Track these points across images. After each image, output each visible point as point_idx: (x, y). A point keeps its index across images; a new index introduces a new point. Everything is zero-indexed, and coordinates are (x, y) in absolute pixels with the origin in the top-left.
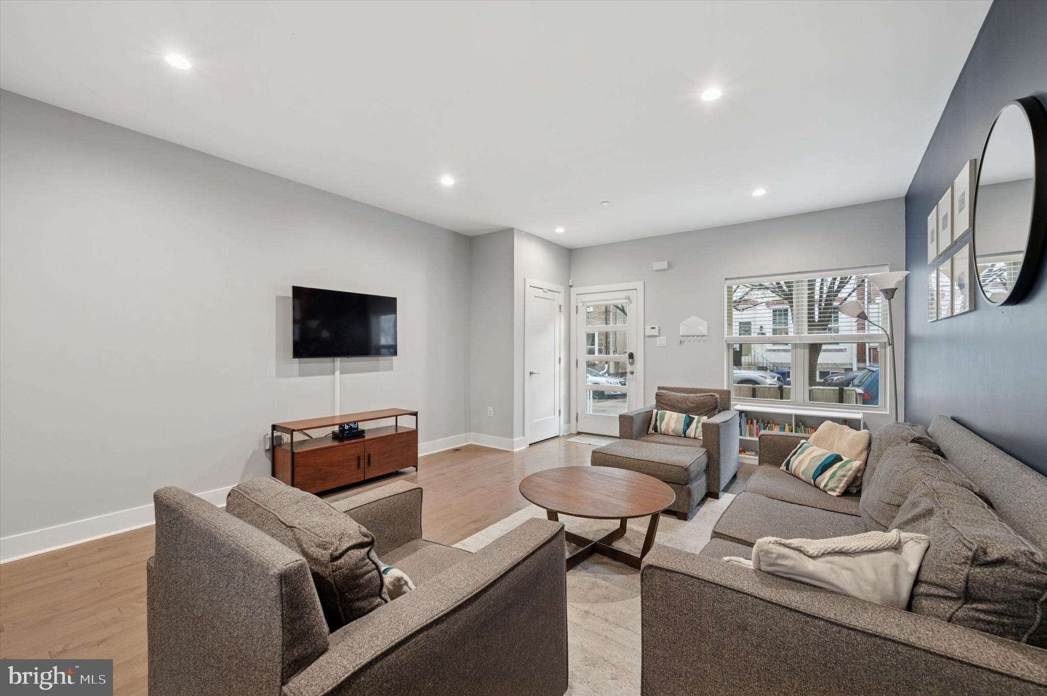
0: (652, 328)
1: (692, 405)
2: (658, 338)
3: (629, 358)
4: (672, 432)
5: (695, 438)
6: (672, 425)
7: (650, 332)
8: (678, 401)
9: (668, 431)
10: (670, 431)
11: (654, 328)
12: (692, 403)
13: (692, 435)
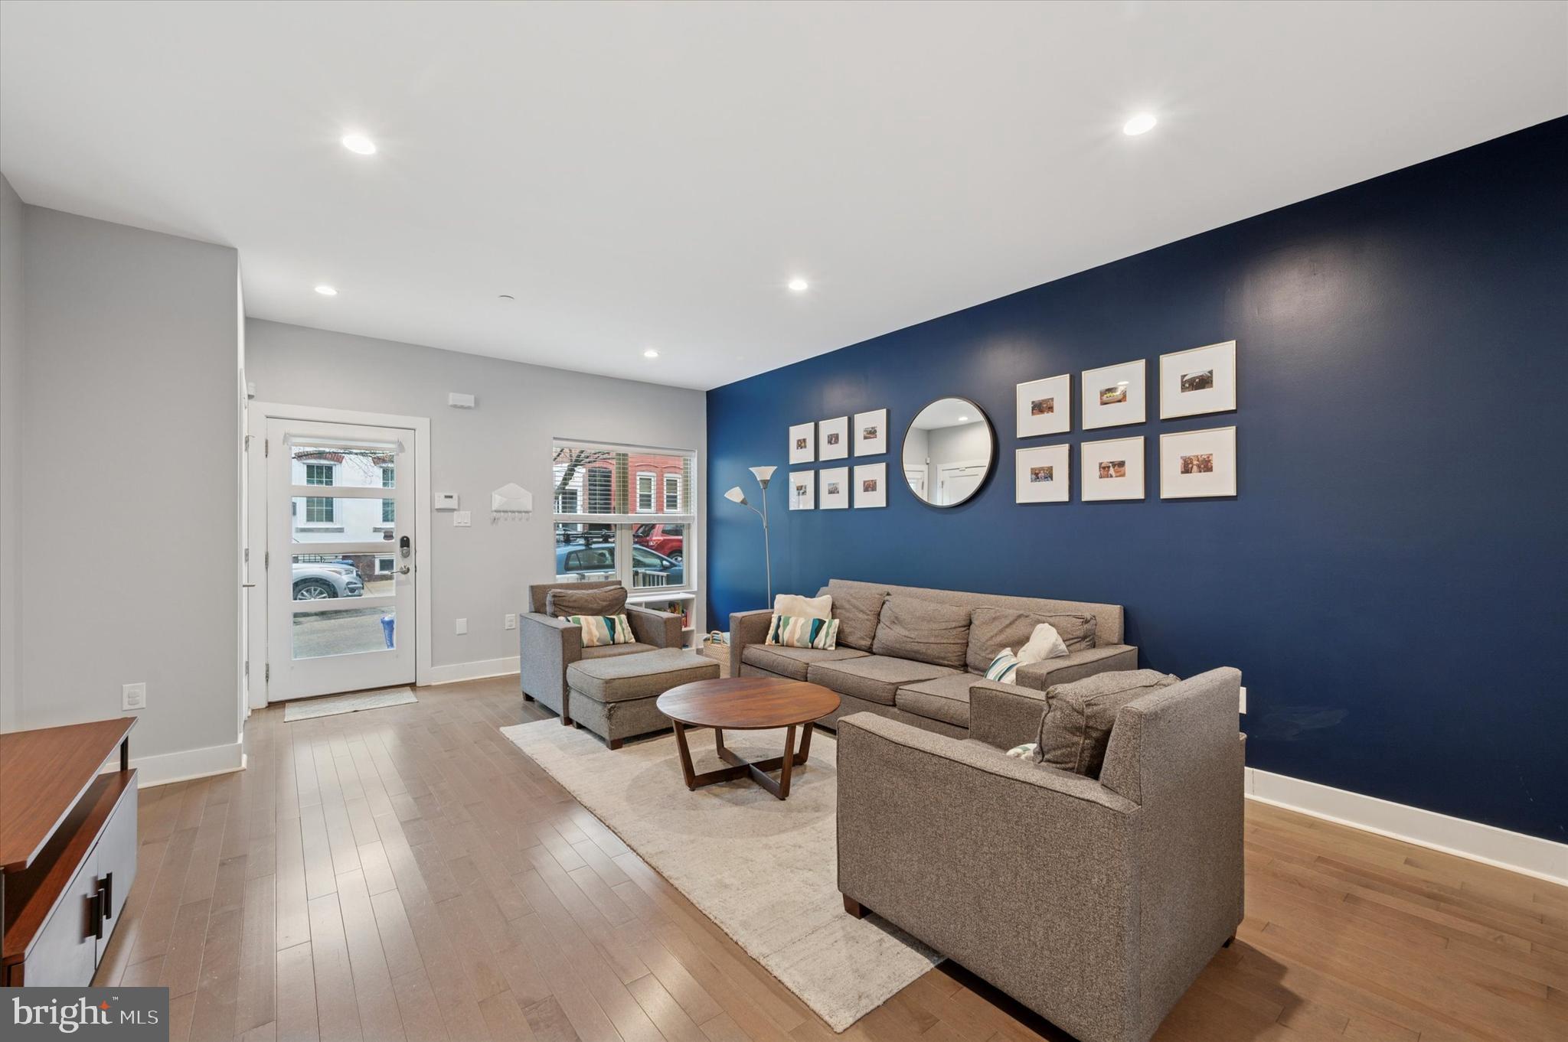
0: (446, 497)
1: (605, 603)
2: (455, 512)
3: (402, 546)
4: (597, 641)
5: (625, 643)
6: (596, 633)
7: (441, 503)
8: (586, 601)
9: (593, 641)
10: (595, 640)
11: (451, 497)
12: (604, 601)
13: (622, 640)
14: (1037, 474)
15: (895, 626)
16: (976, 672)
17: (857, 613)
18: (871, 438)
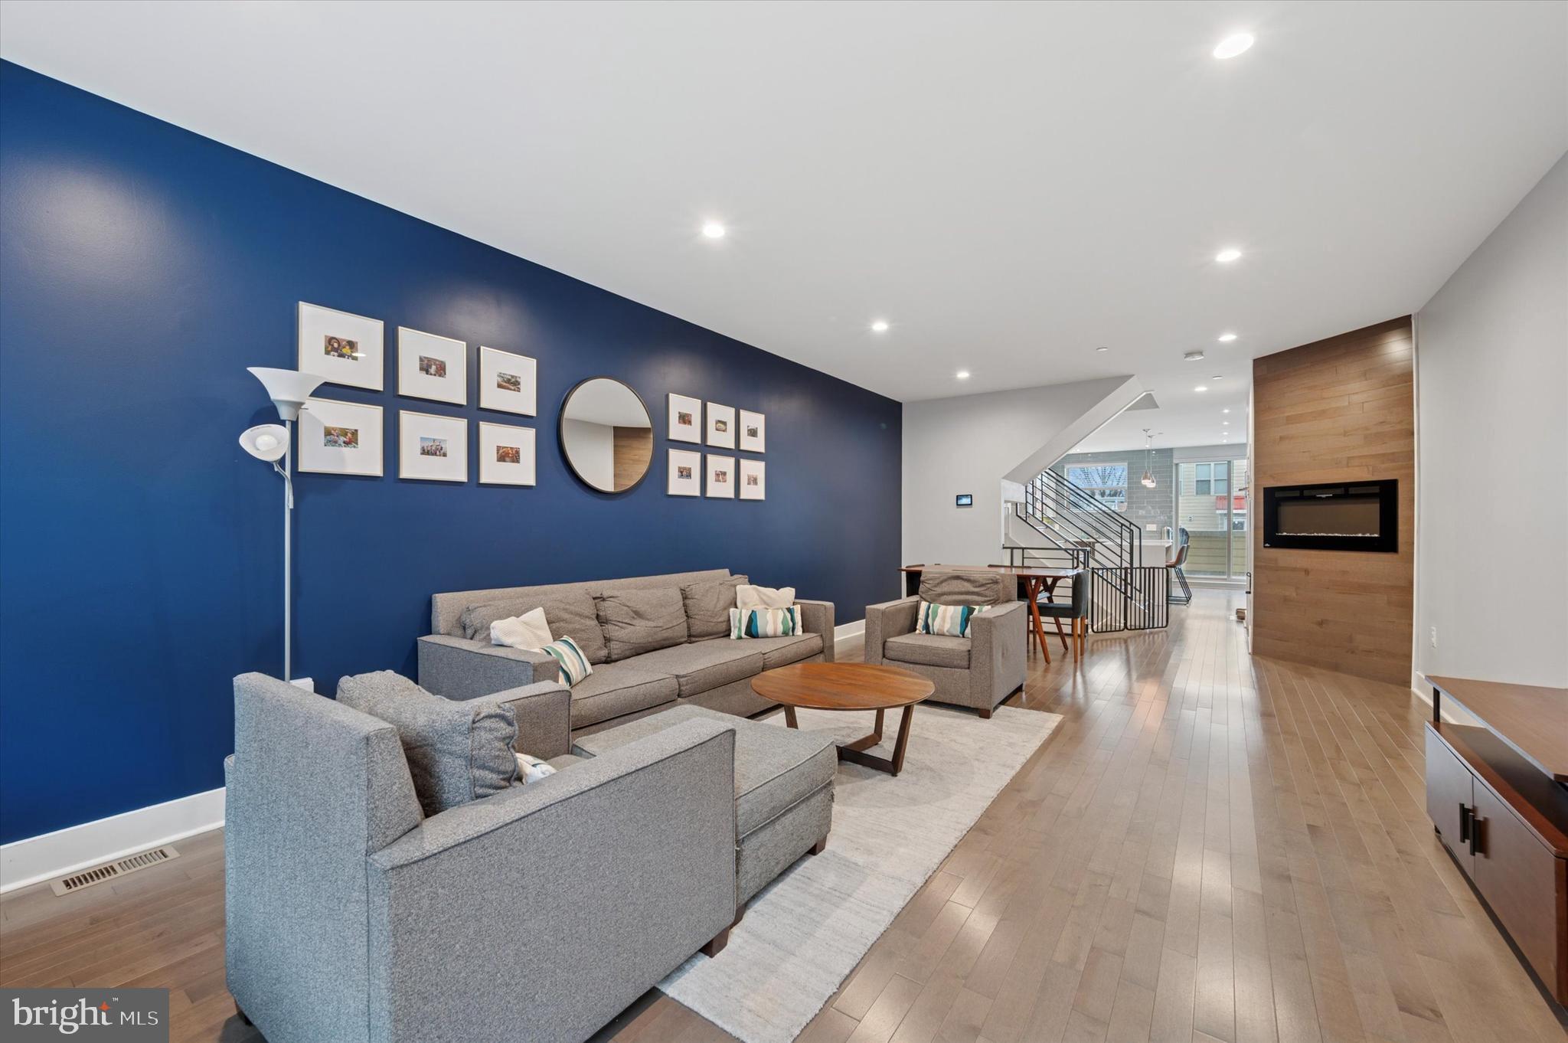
14: (682, 472)
15: (635, 621)
16: (706, 638)
17: (582, 621)
18: (511, 389)
